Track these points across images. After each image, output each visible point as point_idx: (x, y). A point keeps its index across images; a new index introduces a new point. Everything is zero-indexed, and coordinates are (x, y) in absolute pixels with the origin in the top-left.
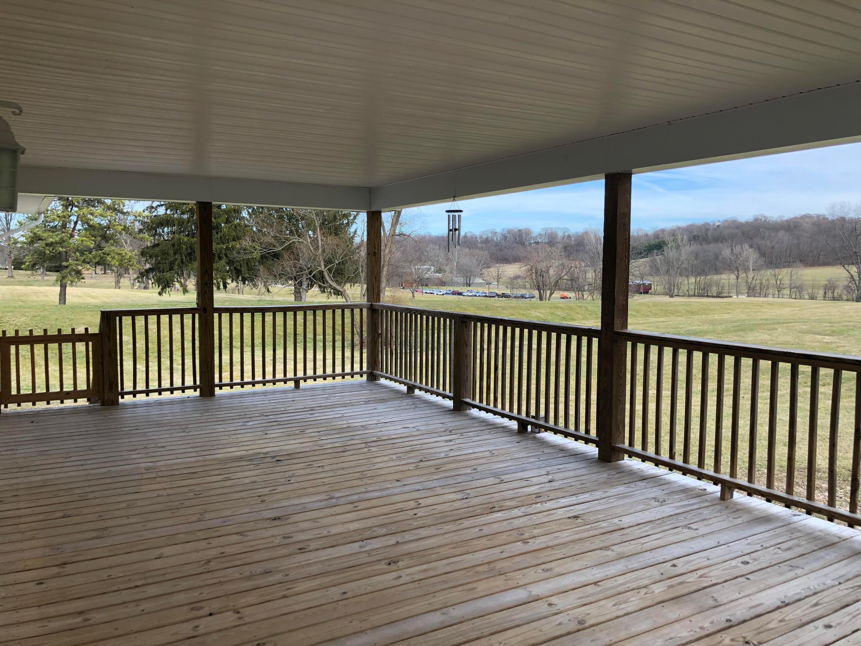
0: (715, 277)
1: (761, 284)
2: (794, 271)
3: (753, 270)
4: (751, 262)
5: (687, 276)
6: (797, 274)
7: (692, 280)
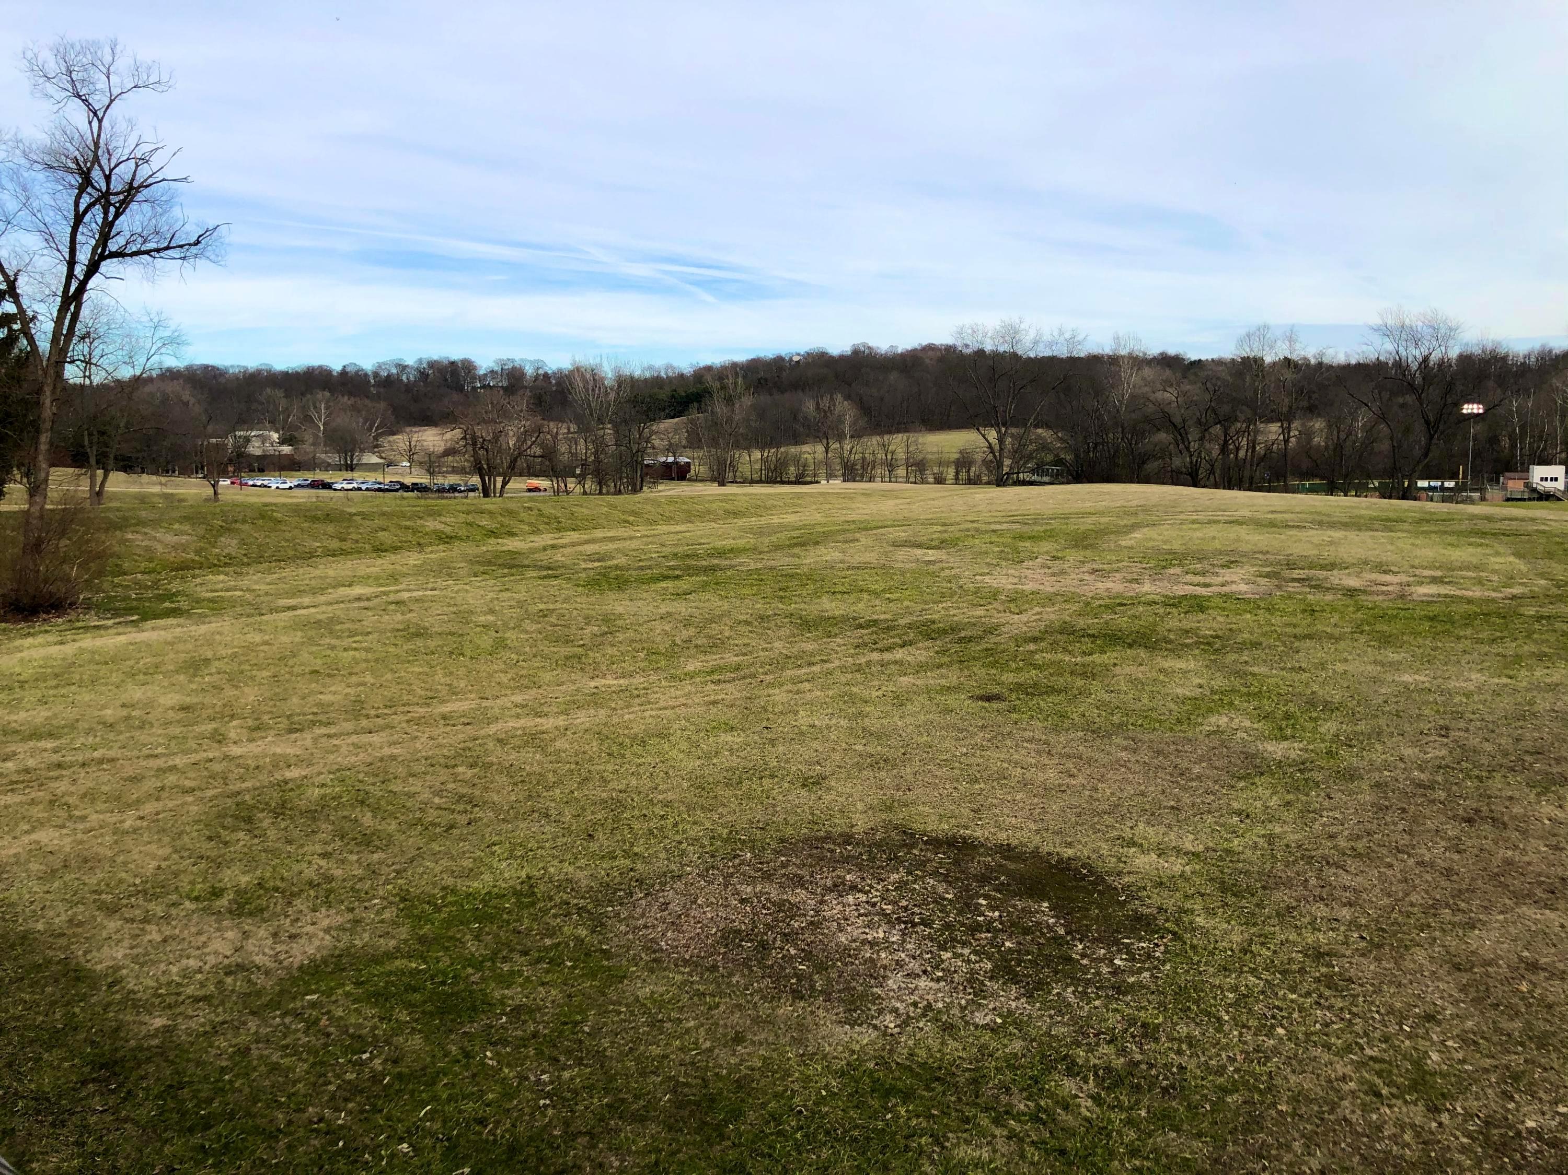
0: (793, 450)
1: (864, 459)
2: (913, 437)
3: (852, 437)
4: (848, 423)
5: (748, 448)
6: (916, 442)
7: (757, 455)
